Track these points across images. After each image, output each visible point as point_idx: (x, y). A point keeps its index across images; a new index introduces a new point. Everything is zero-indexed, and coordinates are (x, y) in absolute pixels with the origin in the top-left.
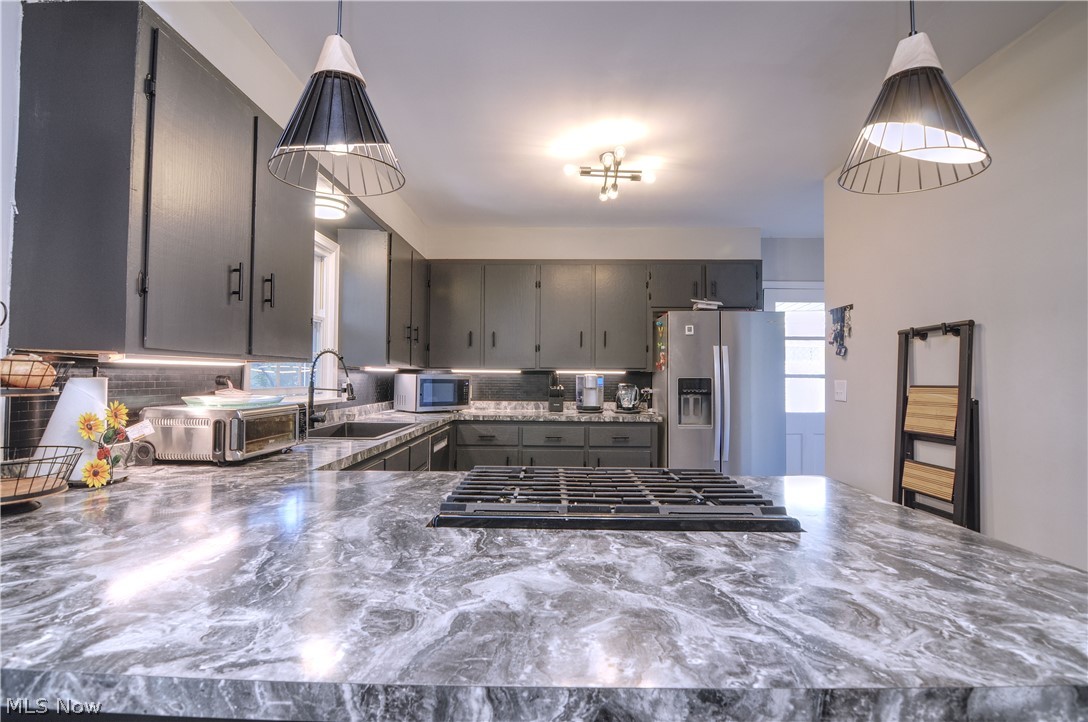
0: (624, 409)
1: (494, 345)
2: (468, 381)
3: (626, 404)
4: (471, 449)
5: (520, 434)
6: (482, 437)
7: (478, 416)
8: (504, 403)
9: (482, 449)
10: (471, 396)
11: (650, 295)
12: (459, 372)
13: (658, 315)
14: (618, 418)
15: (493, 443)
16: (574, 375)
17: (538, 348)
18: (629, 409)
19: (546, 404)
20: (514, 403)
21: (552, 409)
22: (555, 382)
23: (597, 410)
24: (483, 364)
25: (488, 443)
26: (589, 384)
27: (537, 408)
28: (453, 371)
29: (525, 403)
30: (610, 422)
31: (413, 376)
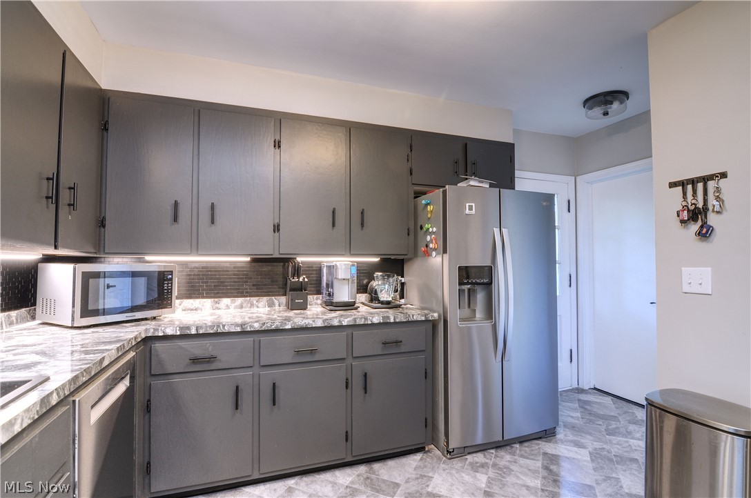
0: (382, 303)
1: (213, 222)
2: (171, 272)
3: (384, 296)
4: (177, 379)
5: (257, 350)
6: (195, 360)
7: (188, 328)
8: (226, 301)
9: (194, 377)
10: (175, 293)
11: (411, 171)
12: (156, 261)
13: (418, 195)
14: (388, 317)
15: (213, 366)
16: (320, 263)
17: (277, 228)
18: (388, 303)
19: (283, 299)
20: (239, 300)
21: (292, 306)
22: (297, 271)
23: (350, 306)
24: (195, 248)
25: (204, 367)
26: (341, 274)
27: (271, 305)
28: (148, 258)
29: (254, 300)
30: (379, 324)
31: (69, 267)
